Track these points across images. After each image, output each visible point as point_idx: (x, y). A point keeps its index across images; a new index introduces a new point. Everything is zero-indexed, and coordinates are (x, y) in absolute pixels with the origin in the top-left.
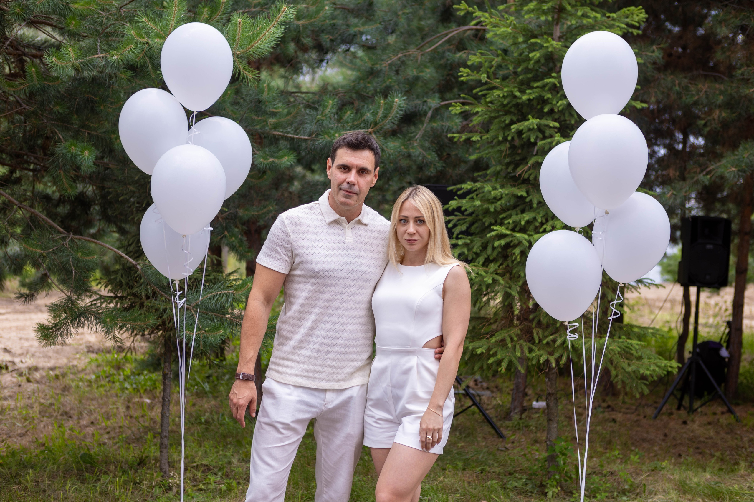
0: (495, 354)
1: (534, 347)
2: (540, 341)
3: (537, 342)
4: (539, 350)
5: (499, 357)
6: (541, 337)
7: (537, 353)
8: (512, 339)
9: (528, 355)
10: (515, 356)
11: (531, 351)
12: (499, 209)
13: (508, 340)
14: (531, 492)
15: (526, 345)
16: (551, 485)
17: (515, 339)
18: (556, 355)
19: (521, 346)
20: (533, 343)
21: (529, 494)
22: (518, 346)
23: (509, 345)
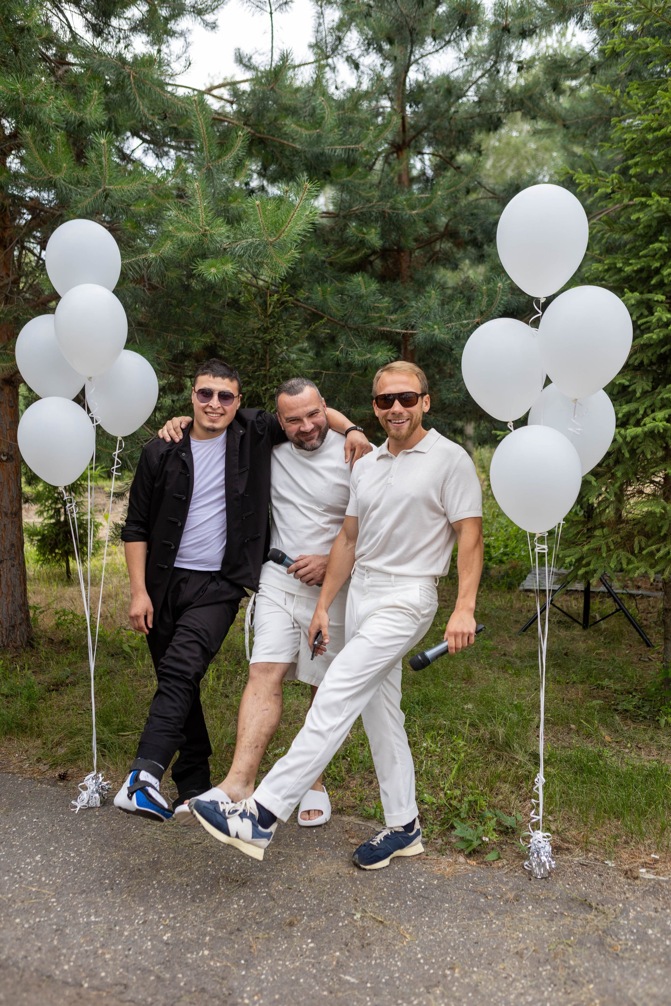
0: (588, 564)
1: (633, 558)
2: (641, 549)
3: (636, 552)
4: (639, 562)
6: (643, 545)
7: (636, 564)
8: (608, 547)
9: (625, 566)
10: (610, 566)
11: (629, 561)
14: (645, 718)
15: (623, 554)
16: (664, 712)
17: (612, 547)
18: (658, 568)
19: (619, 555)
20: (633, 553)
21: (641, 719)
22: (615, 556)
23: (604, 555)
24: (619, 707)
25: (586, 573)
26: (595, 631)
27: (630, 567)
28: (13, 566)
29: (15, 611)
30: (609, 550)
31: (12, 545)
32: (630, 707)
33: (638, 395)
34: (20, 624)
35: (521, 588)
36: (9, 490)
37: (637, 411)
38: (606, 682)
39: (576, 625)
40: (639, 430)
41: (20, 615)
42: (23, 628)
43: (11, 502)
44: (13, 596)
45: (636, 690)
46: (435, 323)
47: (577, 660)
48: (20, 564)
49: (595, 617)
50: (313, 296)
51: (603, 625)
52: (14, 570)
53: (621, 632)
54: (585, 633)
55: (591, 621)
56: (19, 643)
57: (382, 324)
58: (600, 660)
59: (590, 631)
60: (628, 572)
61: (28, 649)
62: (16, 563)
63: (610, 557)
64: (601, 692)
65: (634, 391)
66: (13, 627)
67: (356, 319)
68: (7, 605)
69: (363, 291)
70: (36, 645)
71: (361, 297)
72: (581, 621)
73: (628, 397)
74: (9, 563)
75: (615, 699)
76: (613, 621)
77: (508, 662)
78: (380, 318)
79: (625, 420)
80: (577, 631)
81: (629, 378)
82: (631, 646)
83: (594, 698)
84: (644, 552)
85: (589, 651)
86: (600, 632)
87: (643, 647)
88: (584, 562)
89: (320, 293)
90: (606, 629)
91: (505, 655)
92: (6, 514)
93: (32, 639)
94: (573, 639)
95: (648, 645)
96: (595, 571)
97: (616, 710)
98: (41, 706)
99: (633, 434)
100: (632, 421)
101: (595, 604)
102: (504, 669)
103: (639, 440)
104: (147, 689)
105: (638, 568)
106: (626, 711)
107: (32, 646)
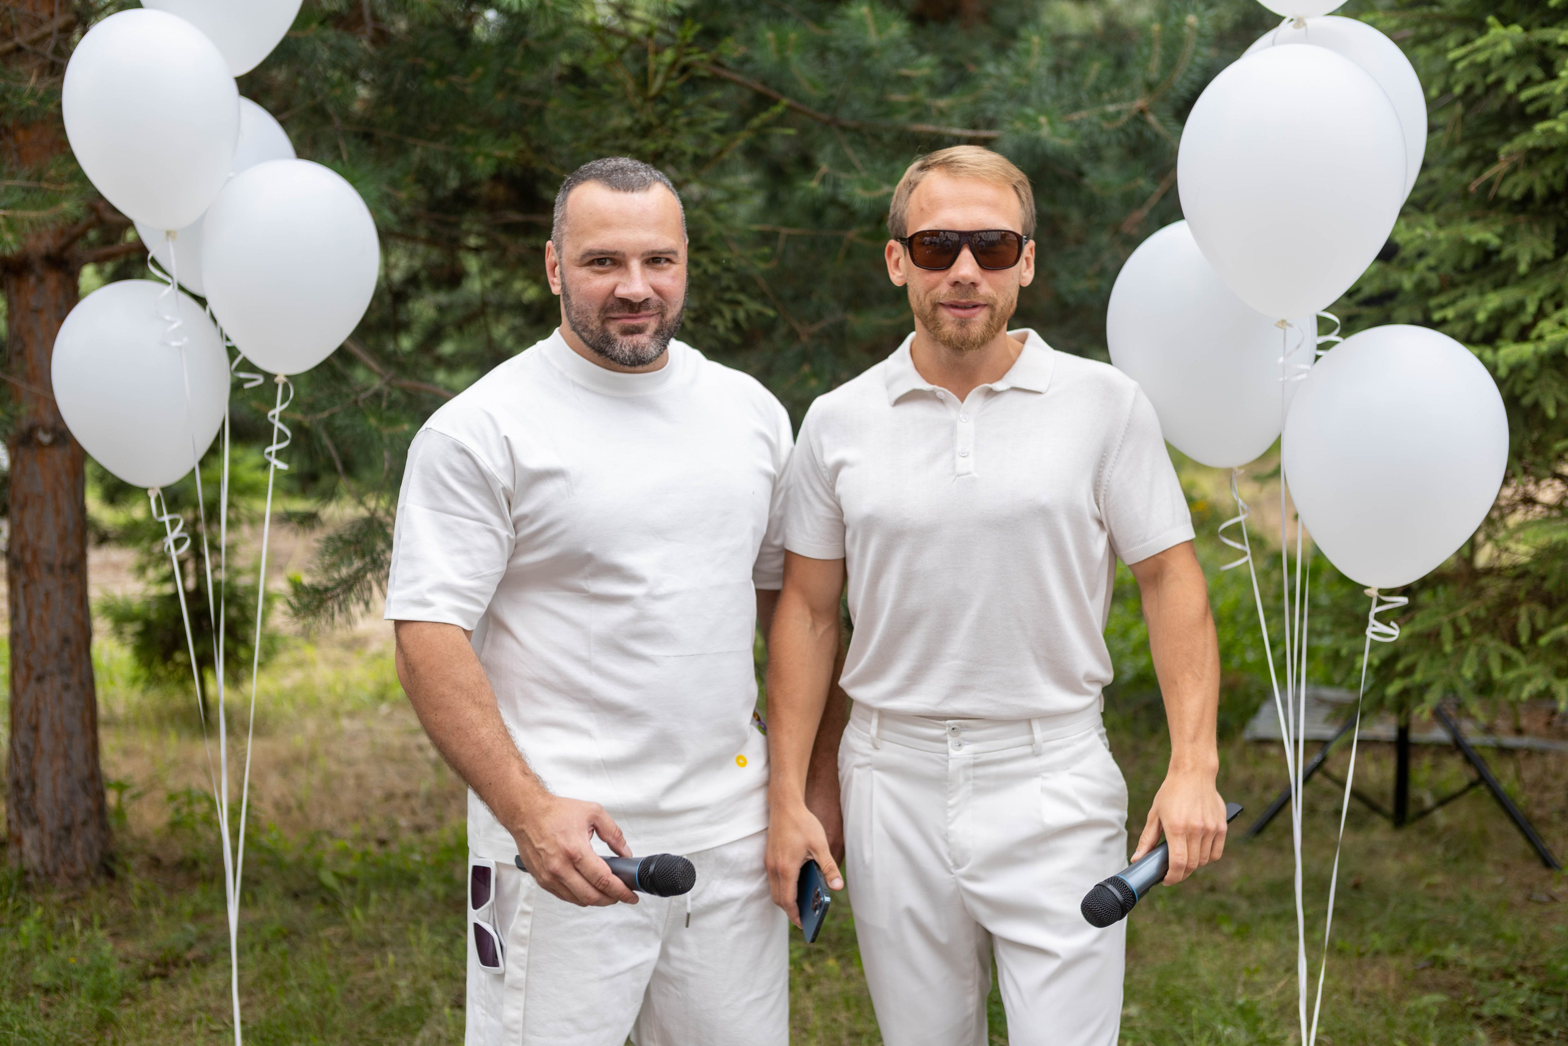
0: (1409, 671)
1: (1515, 654)
2: (1535, 634)
3: (1524, 639)
4: (1530, 663)
5: (1418, 677)
6: (1540, 624)
7: (1524, 668)
8: (1457, 629)
9: (1497, 674)
10: (1461, 676)
11: (1507, 662)
12: (1433, 281)
13: (1447, 634)
15: (1494, 646)
17: (1467, 630)
19: (1481, 648)
20: (1515, 642)
22: (1472, 651)
23: (1448, 648)
24: (1486, 1011)
25: (1405, 692)
26: (1423, 832)
27: (1511, 675)
28: (66, 687)
29: (72, 793)
30: (1459, 636)
31: (66, 640)
32: (1513, 1011)
33: (1523, 268)
34: (85, 823)
35: (1247, 735)
36: (58, 512)
37: (1521, 306)
38: (1451, 952)
39: (1377, 818)
40: (1526, 350)
41: (85, 803)
42: (91, 831)
43: (62, 539)
44: (66, 756)
45: (1523, 969)
46: (1042, 111)
47: (1383, 900)
48: (82, 684)
49: (1420, 801)
50: (757, 55)
51: (1441, 818)
52: (69, 698)
53: (1483, 836)
54: (1400, 837)
55: (1412, 810)
56: (80, 867)
57: (918, 118)
58: (1435, 899)
59: (1411, 832)
60: (1506, 688)
61: (102, 881)
62: (74, 680)
63: (1461, 652)
64: (1442, 976)
65: (1513, 261)
66: (68, 829)
67: (856, 105)
68: (54, 779)
69: (873, 39)
70: (119, 870)
71: (867, 53)
72: (1389, 806)
73: (1499, 275)
74: (58, 681)
75: (1476, 991)
76: (1463, 810)
77: (1222, 906)
78: (912, 104)
79: (1492, 327)
80: (1381, 832)
81: (1499, 228)
82: (1506, 866)
83: (1426, 988)
84: (1543, 641)
85: (1410, 878)
86: (1433, 834)
87: (1536, 870)
88: (1400, 666)
89: (772, 47)
90: (1448, 828)
91: (1212, 889)
92: (51, 568)
93: (112, 857)
94: (1372, 852)
95: (1548, 863)
96: (1423, 688)
97: (1478, 1017)
98: (125, 1013)
99: (1512, 359)
100: (1510, 329)
101: (1422, 770)
102: (1211, 922)
103: (1528, 374)
104: (371, 975)
105: (1528, 678)
106: (1502, 1018)
107: (111, 874)
